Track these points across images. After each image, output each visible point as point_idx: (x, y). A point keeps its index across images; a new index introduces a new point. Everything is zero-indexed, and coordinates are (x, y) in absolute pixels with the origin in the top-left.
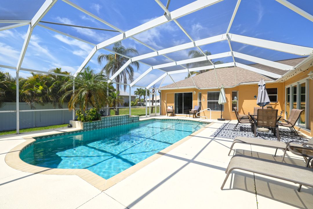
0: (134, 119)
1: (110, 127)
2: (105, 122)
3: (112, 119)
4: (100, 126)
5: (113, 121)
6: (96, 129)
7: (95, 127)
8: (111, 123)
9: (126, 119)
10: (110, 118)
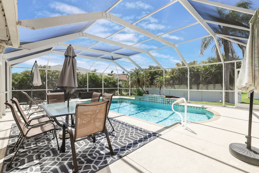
0: (170, 101)
1: (149, 102)
2: (146, 98)
3: (150, 97)
4: (143, 100)
5: (150, 99)
6: (141, 101)
7: (140, 99)
8: (150, 100)
9: (161, 99)
10: (149, 96)
